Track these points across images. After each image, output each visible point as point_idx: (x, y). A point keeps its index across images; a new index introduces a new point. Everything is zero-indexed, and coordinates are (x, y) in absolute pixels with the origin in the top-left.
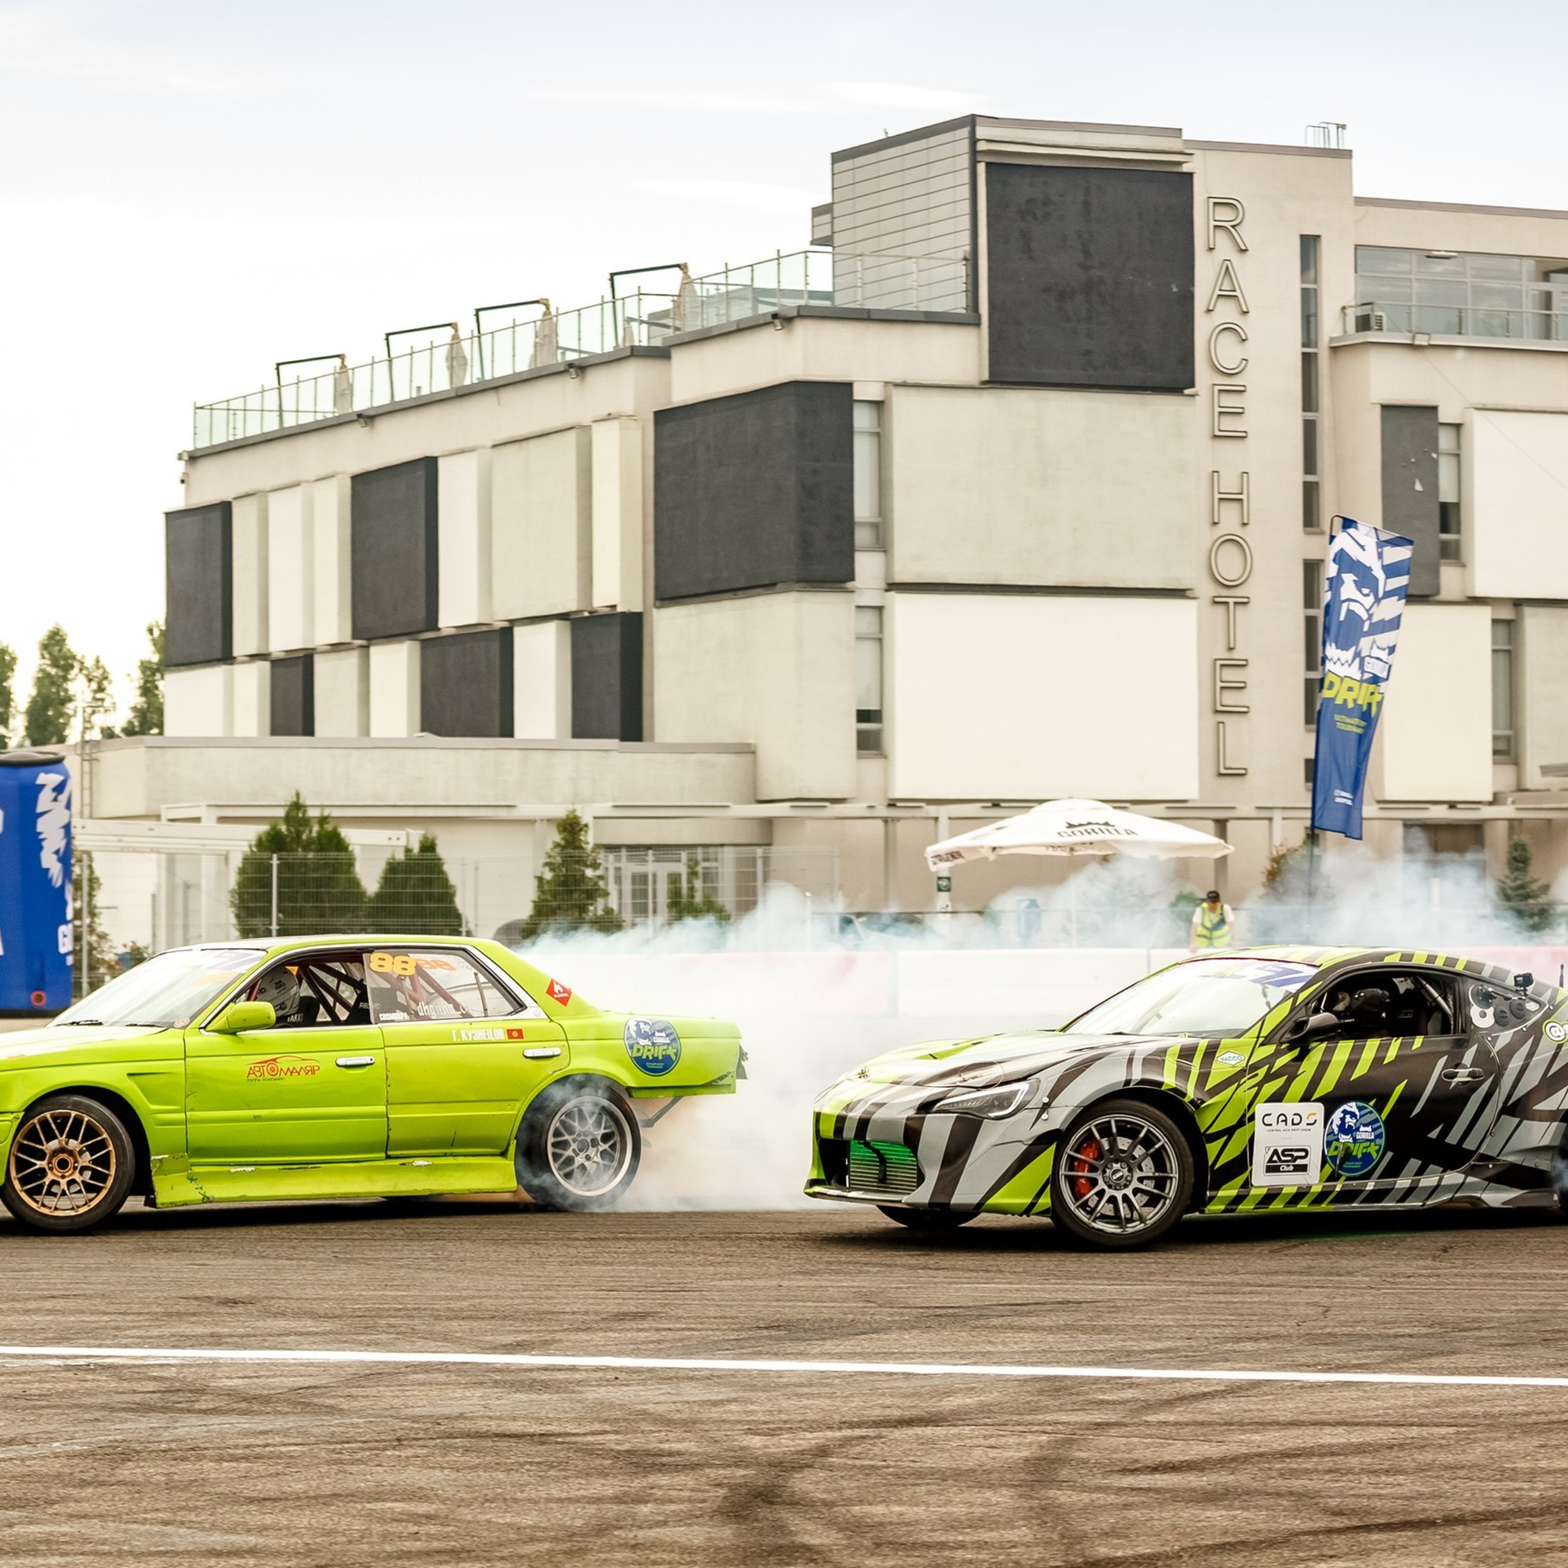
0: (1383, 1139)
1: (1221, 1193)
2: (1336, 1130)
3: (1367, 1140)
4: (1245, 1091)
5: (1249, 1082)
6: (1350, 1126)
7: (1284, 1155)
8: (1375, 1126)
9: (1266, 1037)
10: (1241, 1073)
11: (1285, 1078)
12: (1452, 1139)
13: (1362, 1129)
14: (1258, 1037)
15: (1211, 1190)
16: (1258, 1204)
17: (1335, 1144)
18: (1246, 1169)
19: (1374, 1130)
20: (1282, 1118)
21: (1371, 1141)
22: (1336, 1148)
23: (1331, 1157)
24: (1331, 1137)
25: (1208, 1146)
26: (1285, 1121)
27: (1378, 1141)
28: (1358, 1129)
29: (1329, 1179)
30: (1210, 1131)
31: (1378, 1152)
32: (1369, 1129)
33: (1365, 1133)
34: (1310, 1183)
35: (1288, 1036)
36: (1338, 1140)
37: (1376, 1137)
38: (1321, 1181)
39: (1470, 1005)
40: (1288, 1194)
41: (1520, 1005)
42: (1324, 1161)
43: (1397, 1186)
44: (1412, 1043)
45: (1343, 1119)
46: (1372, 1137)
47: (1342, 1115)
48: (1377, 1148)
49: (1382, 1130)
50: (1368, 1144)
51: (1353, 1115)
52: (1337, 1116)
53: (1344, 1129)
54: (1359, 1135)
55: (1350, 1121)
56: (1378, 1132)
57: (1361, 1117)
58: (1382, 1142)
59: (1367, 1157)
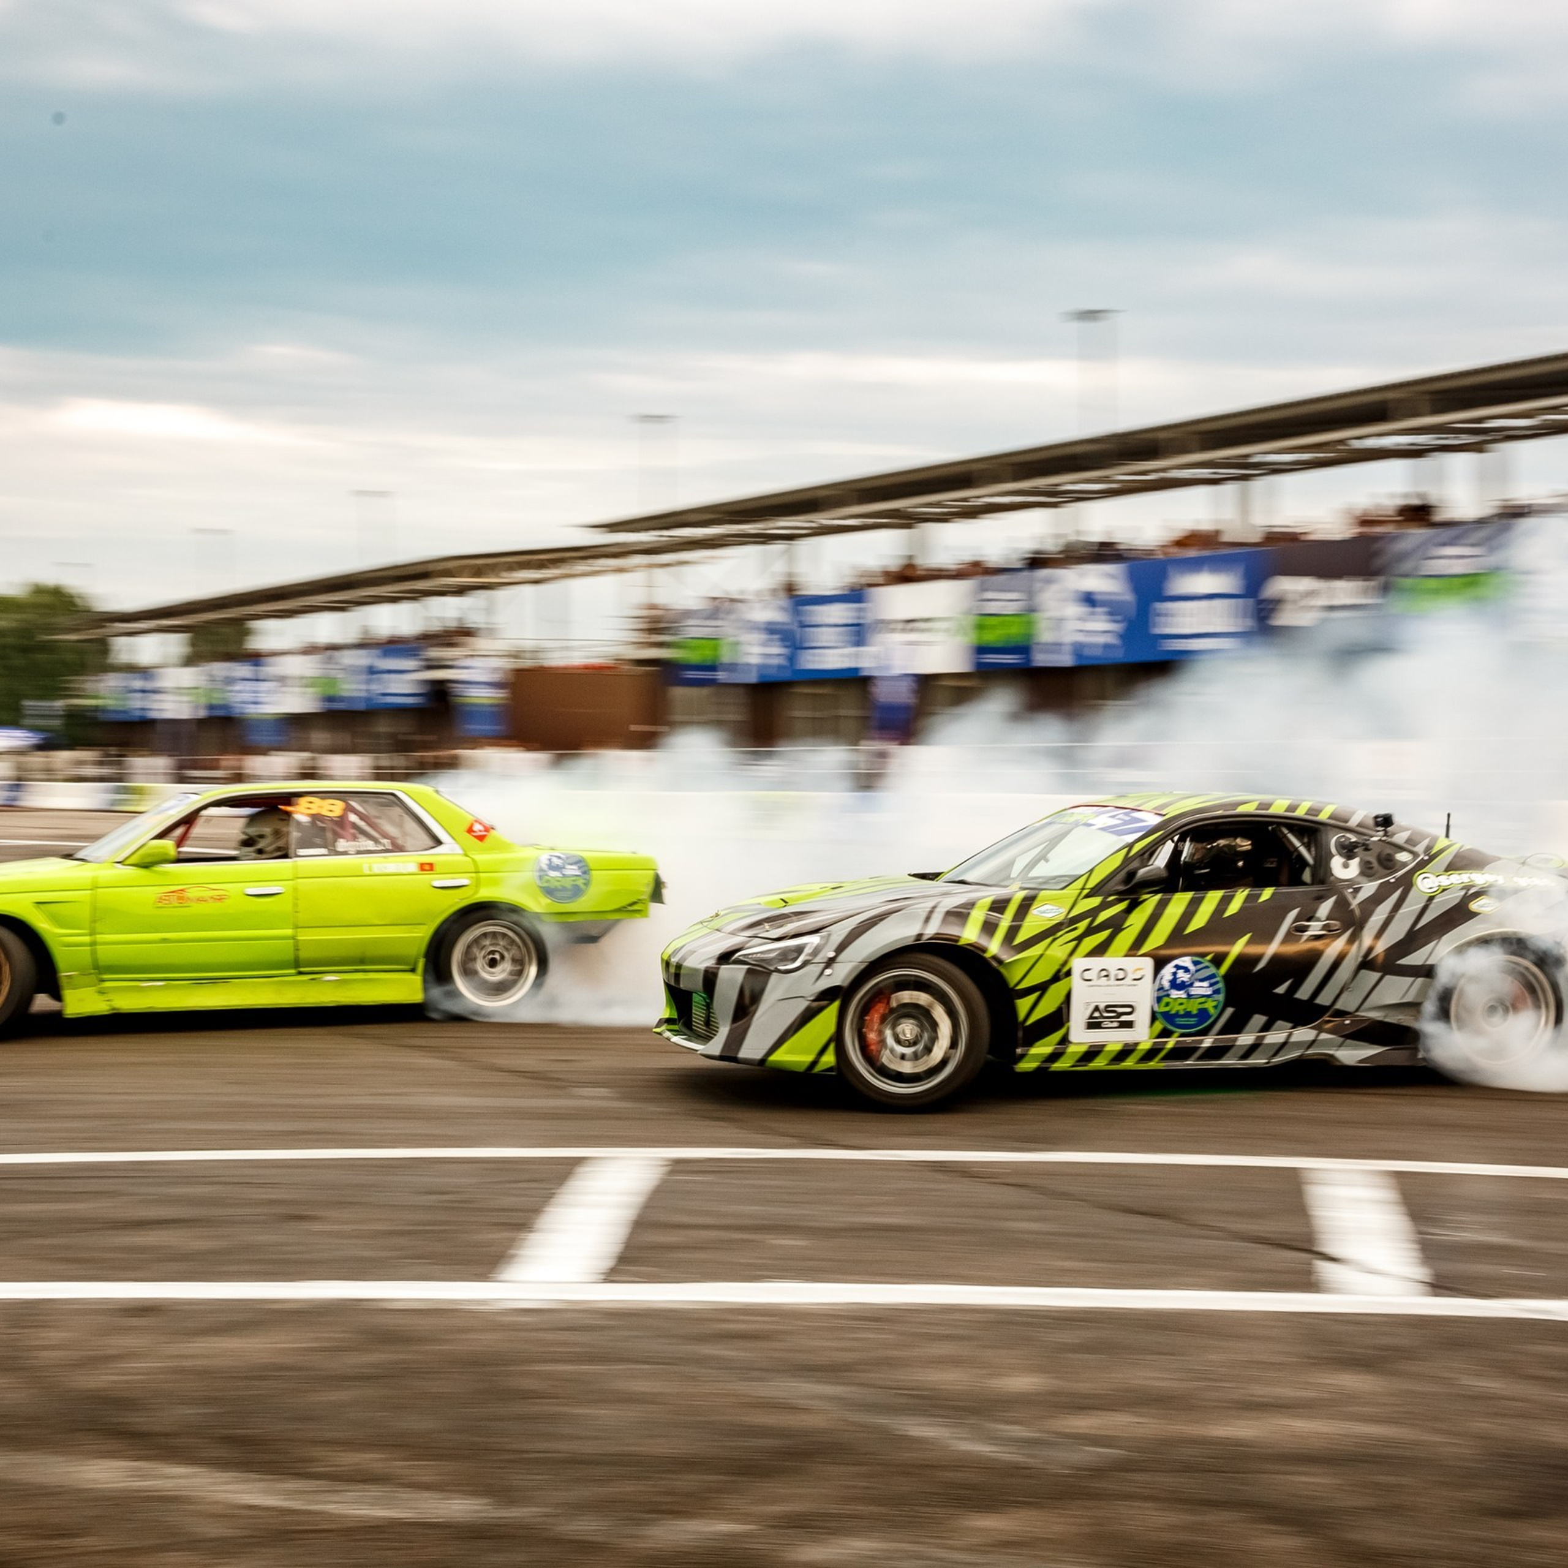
2: (1167, 987)
3: (1203, 996)
4: (1061, 946)
5: (1066, 936)
6: (1183, 982)
7: (1107, 1011)
8: (1213, 981)
9: (1092, 889)
10: (1058, 927)
11: (1110, 929)
12: (1304, 993)
13: (1197, 984)
14: (1083, 889)
15: (1022, 1046)
16: (1077, 1061)
17: (1166, 1000)
18: (1062, 1026)
19: (1211, 985)
20: (1105, 973)
21: (1208, 996)
22: (1168, 1004)
23: (1162, 1014)
24: (1161, 993)
25: (1019, 1001)
26: (1108, 976)
27: (1216, 997)
28: (1192, 985)
29: (1160, 1035)
30: (1023, 987)
31: (1215, 1008)
32: (1206, 984)
33: (1201, 988)
34: (1138, 1040)
35: (1119, 886)
36: (1168, 995)
37: (1214, 992)
38: (1150, 1038)
39: (1332, 856)
40: (1112, 1051)
41: (1389, 855)
42: (1154, 1017)
43: (1238, 1043)
44: (1259, 895)
45: (1175, 974)
46: (1209, 993)
47: (1174, 970)
48: (1214, 1004)
49: (1221, 985)
50: (1203, 1000)
51: (1186, 970)
52: (1167, 971)
53: (1175, 984)
54: (1194, 991)
55: (1183, 976)
56: (1216, 987)
57: (1197, 971)
58: (1221, 997)
59: (1203, 1014)
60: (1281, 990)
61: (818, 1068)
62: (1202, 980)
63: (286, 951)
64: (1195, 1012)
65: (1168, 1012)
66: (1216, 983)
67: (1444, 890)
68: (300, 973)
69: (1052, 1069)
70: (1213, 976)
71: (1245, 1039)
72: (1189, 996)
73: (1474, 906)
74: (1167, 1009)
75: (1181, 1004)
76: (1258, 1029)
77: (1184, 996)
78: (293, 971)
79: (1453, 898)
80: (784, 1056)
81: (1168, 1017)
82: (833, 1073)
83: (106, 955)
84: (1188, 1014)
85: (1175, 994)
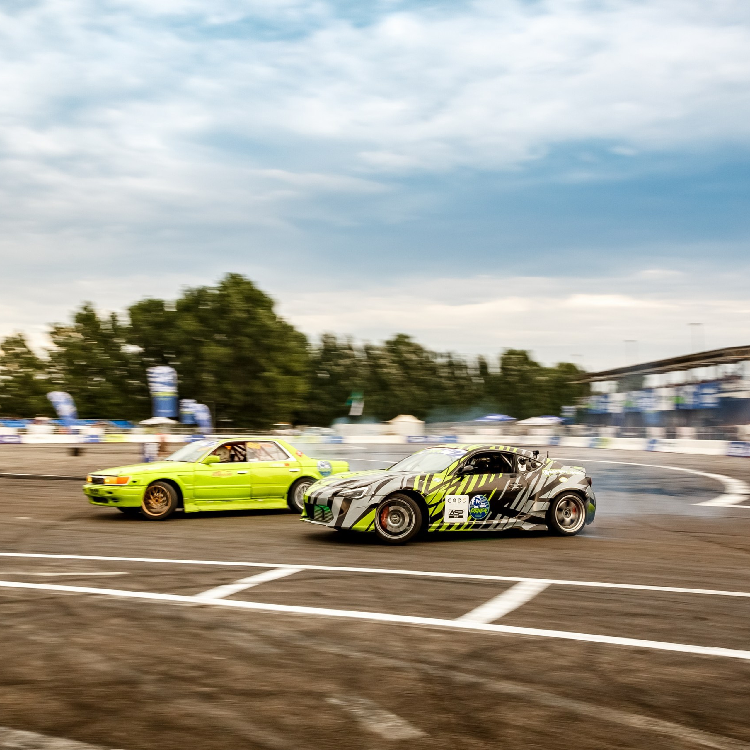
0: (489, 507)
1: (434, 525)
2: (473, 504)
3: (483, 508)
4: (442, 491)
5: (443, 488)
6: (478, 503)
7: (455, 512)
8: (486, 503)
9: (449, 473)
10: (441, 485)
11: (455, 487)
12: (512, 507)
13: (482, 504)
14: (447, 473)
15: (430, 524)
16: (446, 528)
17: (472, 509)
18: (442, 517)
19: (486, 504)
20: (455, 500)
21: (485, 508)
22: (473, 510)
23: (471, 513)
24: (471, 507)
25: (429, 509)
26: (456, 501)
27: (487, 508)
28: (480, 504)
29: (470, 520)
30: (430, 504)
31: (487, 511)
32: (484, 504)
33: (483, 505)
34: (464, 522)
35: (457, 473)
36: (473, 507)
37: (487, 506)
38: (468, 521)
39: (518, 464)
40: (457, 525)
41: (534, 464)
42: (469, 515)
43: (494, 523)
44: (499, 476)
45: (475, 501)
46: (485, 507)
47: (475, 499)
48: (487, 510)
49: (489, 504)
50: (484, 509)
51: (479, 499)
52: (473, 500)
53: (475, 504)
54: (481, 506)
55: (477, 501)
56: (487, 505)
57: (481, 500)
58: (489, 508)
59: (483, 513)
60: (506, 506)
61: (369, 530)
62: (483, 503)
63: (248, 492)
64: (481, 513)
65: (473, 513)
66: (488, 503)
67: (551, 475)
68: (252, 499)
69: (439, 531)
70: (486, 501)
71: (495, 522)
72: (479, 508)
73: (561, 480)
74: (473, 512)
75: (477, 510)
76: (499, 518)
77: (478, 508)
78: (249, 498)
79: (554, 478)
80: (358, 526)
81: (473, 514)
82: (374, 532)
83: (198, 493)
84: (479, 513)
85: (475, 507)
